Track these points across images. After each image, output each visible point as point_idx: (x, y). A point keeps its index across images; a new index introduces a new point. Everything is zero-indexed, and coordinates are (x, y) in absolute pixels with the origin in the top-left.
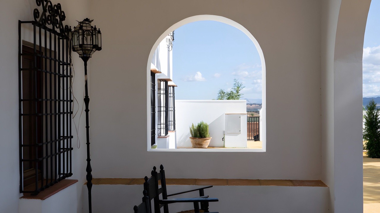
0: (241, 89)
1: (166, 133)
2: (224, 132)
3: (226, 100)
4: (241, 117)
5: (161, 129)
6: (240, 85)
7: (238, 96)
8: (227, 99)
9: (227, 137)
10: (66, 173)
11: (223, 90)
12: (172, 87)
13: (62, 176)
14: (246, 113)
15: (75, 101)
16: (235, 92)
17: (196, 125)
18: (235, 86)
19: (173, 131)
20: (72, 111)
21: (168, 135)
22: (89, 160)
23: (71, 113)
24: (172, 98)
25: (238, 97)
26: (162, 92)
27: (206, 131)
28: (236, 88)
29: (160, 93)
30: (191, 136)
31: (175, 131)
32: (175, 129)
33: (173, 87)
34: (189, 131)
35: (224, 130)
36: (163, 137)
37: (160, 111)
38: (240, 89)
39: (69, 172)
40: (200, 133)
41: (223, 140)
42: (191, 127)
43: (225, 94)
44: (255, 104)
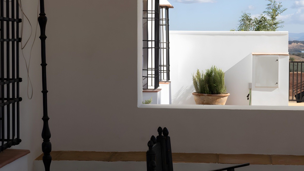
0: (279, 13)
1: (157, 85)
2: (250, 85)
3: (254, 31)
4: (279, 60)
5: (147, 77)
6: (277, 6)
7: (275, 24)
8: (256, 30)
9: (254, 94)
10: (12, 139)
11: (249, 15)
12: (164, 9)
13: (5, 143)
14: (288, 53)
15: (25, 21)
16: (268, 18)
17: (203, 72)
18: (268, 8)
19: (167, 81)
20: (20, 37)
21: (159, 88)
22: (46, 119)
23: (20, 40)
24: (164, 27)
25: (274, 26)
26: (149, 16)
27: (221, 82)
28: (271, 11)
29: (147, 18)
30: (195, 91)
31: (170, 82)
32: (169, 79)
33: (167, 8)
34: (192, 83)
35: (251, 82)
36: (151, 90)
37: (146, 48)
38: (277, 13)
39: (16, 137)
40: (210, 87)
41: (248, 99)
42: (195, 76)
43: (251, 22)
44: (297, 42)
